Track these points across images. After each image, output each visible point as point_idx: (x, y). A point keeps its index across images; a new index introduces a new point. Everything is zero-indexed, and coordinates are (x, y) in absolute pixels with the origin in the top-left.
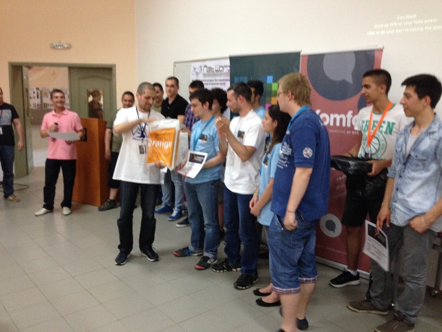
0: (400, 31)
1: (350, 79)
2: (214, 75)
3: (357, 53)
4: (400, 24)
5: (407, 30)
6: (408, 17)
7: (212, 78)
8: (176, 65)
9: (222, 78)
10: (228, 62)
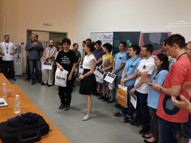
0: (178, 26)
1: (159, 43)
2: (107, 39)
3: (162, 33)
4: (178, 24)
5: (181, 26)
6: (181, 21)
7: (106, 40)
8: (92, 34)
9: (110, 40)
10: (112, 34)
